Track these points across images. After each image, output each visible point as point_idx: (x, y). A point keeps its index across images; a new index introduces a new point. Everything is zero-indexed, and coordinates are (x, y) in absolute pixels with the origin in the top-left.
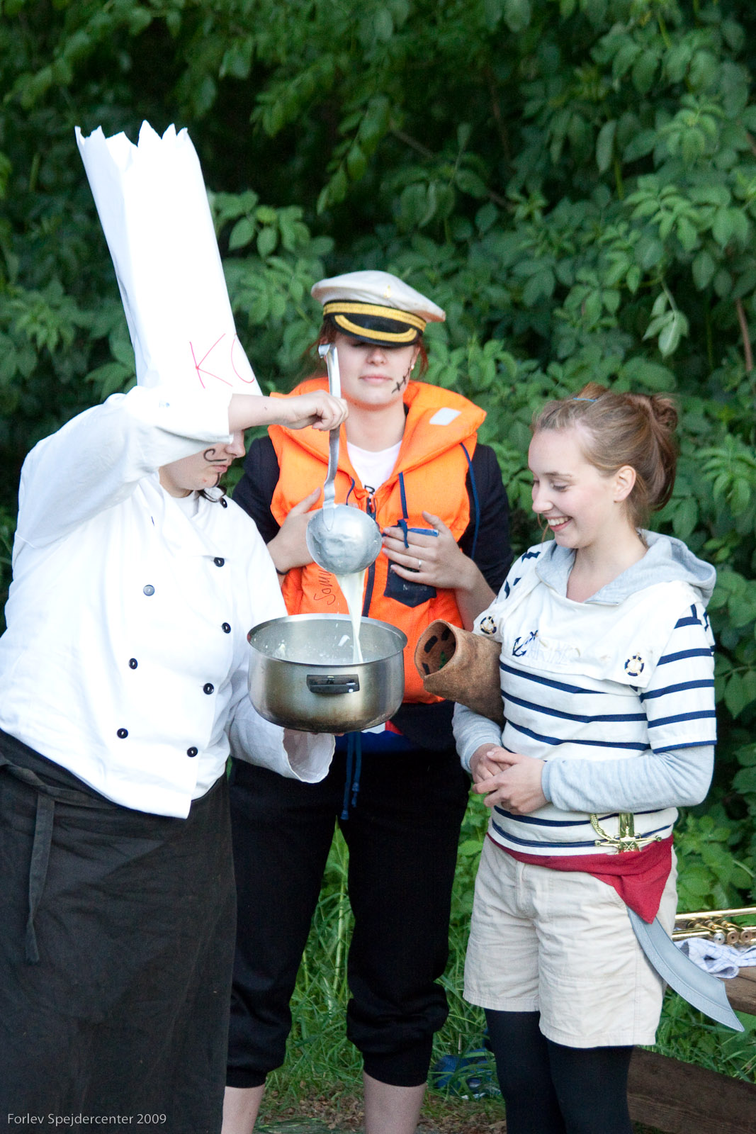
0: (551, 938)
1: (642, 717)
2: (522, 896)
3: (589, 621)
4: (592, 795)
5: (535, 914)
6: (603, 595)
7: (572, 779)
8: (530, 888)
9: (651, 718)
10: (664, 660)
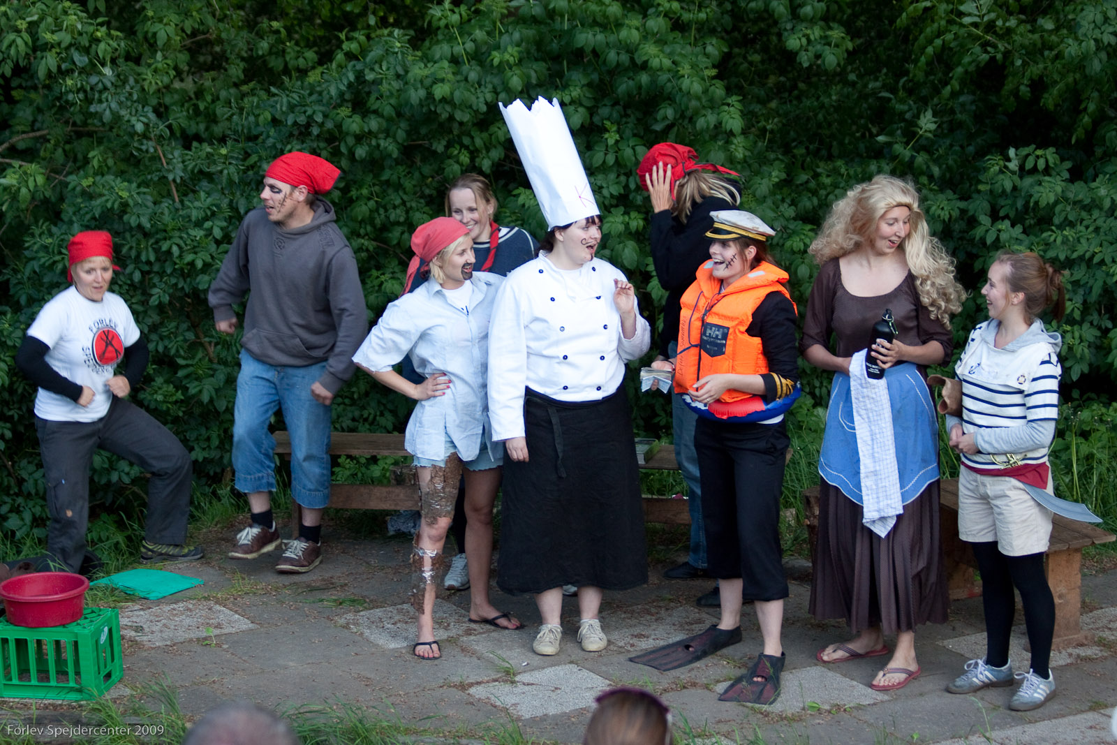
0: (997, 506)
1: (1024, 405)
2: (982, 490)
3: (1004, 358)
4: (996, 445)
5: (989, 497)
6: (1009, 347)
7: (986, 438)
8: (985, 486)
9: (1028, 405)
10: (1034, 380)
